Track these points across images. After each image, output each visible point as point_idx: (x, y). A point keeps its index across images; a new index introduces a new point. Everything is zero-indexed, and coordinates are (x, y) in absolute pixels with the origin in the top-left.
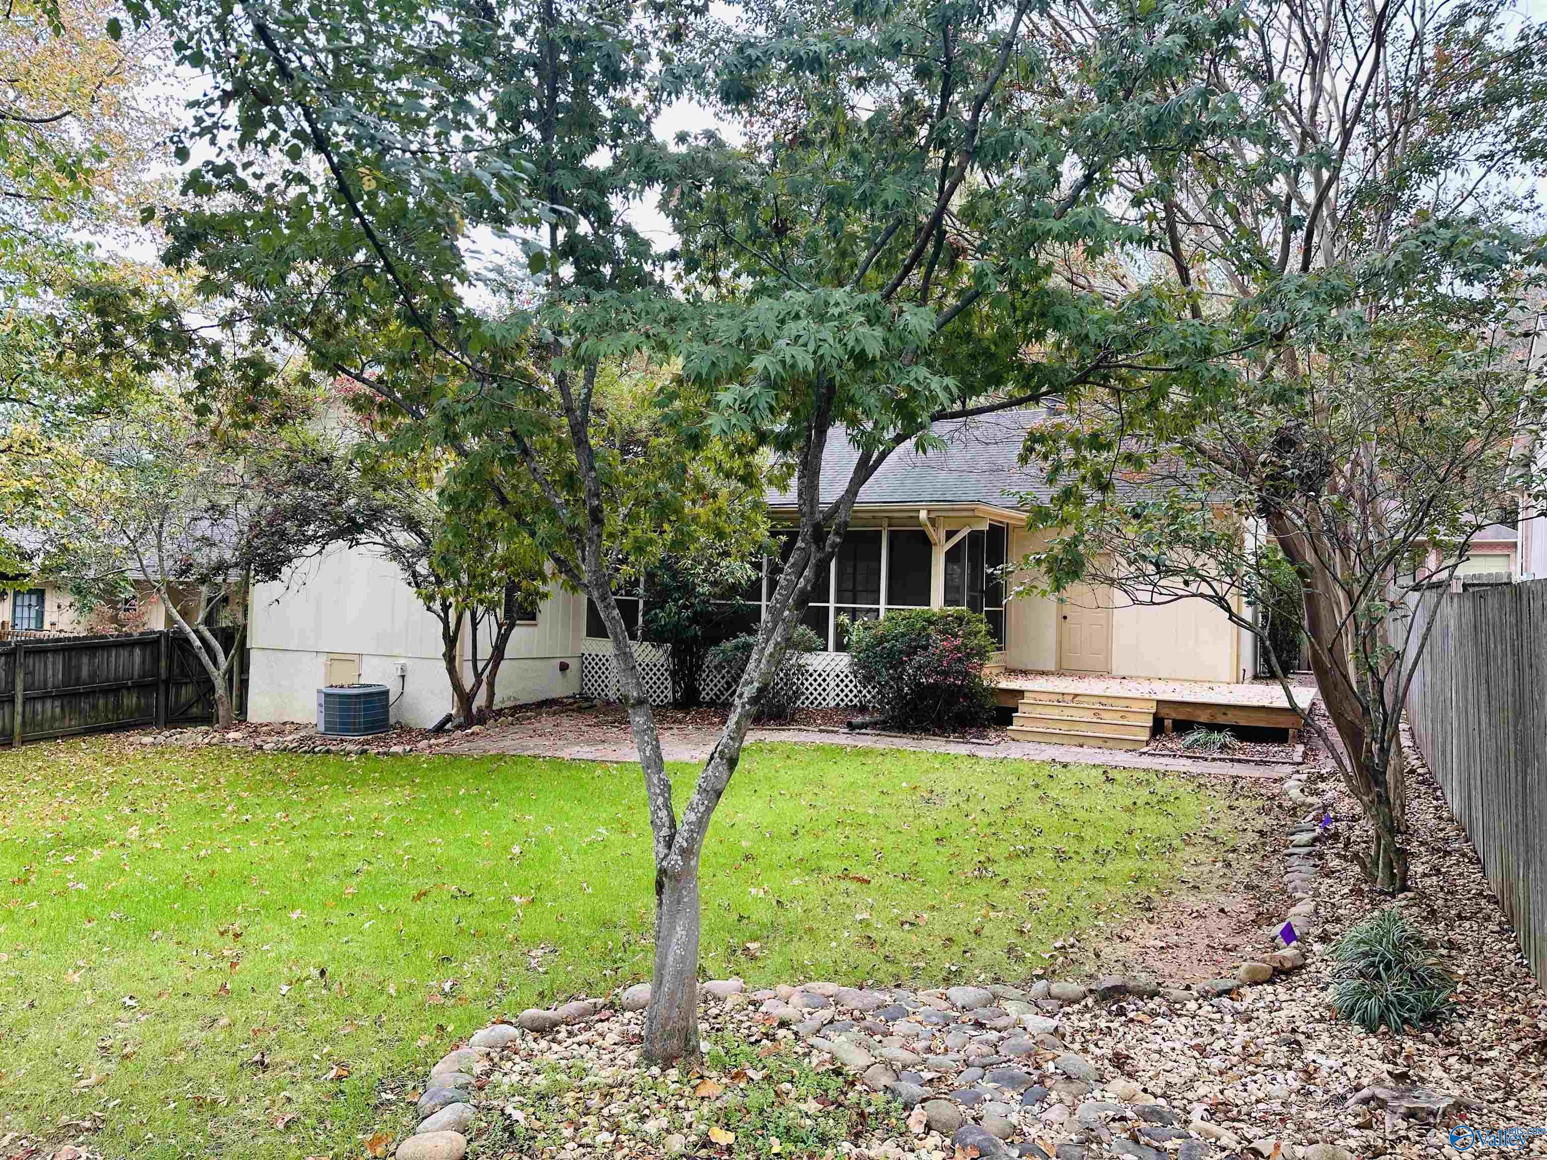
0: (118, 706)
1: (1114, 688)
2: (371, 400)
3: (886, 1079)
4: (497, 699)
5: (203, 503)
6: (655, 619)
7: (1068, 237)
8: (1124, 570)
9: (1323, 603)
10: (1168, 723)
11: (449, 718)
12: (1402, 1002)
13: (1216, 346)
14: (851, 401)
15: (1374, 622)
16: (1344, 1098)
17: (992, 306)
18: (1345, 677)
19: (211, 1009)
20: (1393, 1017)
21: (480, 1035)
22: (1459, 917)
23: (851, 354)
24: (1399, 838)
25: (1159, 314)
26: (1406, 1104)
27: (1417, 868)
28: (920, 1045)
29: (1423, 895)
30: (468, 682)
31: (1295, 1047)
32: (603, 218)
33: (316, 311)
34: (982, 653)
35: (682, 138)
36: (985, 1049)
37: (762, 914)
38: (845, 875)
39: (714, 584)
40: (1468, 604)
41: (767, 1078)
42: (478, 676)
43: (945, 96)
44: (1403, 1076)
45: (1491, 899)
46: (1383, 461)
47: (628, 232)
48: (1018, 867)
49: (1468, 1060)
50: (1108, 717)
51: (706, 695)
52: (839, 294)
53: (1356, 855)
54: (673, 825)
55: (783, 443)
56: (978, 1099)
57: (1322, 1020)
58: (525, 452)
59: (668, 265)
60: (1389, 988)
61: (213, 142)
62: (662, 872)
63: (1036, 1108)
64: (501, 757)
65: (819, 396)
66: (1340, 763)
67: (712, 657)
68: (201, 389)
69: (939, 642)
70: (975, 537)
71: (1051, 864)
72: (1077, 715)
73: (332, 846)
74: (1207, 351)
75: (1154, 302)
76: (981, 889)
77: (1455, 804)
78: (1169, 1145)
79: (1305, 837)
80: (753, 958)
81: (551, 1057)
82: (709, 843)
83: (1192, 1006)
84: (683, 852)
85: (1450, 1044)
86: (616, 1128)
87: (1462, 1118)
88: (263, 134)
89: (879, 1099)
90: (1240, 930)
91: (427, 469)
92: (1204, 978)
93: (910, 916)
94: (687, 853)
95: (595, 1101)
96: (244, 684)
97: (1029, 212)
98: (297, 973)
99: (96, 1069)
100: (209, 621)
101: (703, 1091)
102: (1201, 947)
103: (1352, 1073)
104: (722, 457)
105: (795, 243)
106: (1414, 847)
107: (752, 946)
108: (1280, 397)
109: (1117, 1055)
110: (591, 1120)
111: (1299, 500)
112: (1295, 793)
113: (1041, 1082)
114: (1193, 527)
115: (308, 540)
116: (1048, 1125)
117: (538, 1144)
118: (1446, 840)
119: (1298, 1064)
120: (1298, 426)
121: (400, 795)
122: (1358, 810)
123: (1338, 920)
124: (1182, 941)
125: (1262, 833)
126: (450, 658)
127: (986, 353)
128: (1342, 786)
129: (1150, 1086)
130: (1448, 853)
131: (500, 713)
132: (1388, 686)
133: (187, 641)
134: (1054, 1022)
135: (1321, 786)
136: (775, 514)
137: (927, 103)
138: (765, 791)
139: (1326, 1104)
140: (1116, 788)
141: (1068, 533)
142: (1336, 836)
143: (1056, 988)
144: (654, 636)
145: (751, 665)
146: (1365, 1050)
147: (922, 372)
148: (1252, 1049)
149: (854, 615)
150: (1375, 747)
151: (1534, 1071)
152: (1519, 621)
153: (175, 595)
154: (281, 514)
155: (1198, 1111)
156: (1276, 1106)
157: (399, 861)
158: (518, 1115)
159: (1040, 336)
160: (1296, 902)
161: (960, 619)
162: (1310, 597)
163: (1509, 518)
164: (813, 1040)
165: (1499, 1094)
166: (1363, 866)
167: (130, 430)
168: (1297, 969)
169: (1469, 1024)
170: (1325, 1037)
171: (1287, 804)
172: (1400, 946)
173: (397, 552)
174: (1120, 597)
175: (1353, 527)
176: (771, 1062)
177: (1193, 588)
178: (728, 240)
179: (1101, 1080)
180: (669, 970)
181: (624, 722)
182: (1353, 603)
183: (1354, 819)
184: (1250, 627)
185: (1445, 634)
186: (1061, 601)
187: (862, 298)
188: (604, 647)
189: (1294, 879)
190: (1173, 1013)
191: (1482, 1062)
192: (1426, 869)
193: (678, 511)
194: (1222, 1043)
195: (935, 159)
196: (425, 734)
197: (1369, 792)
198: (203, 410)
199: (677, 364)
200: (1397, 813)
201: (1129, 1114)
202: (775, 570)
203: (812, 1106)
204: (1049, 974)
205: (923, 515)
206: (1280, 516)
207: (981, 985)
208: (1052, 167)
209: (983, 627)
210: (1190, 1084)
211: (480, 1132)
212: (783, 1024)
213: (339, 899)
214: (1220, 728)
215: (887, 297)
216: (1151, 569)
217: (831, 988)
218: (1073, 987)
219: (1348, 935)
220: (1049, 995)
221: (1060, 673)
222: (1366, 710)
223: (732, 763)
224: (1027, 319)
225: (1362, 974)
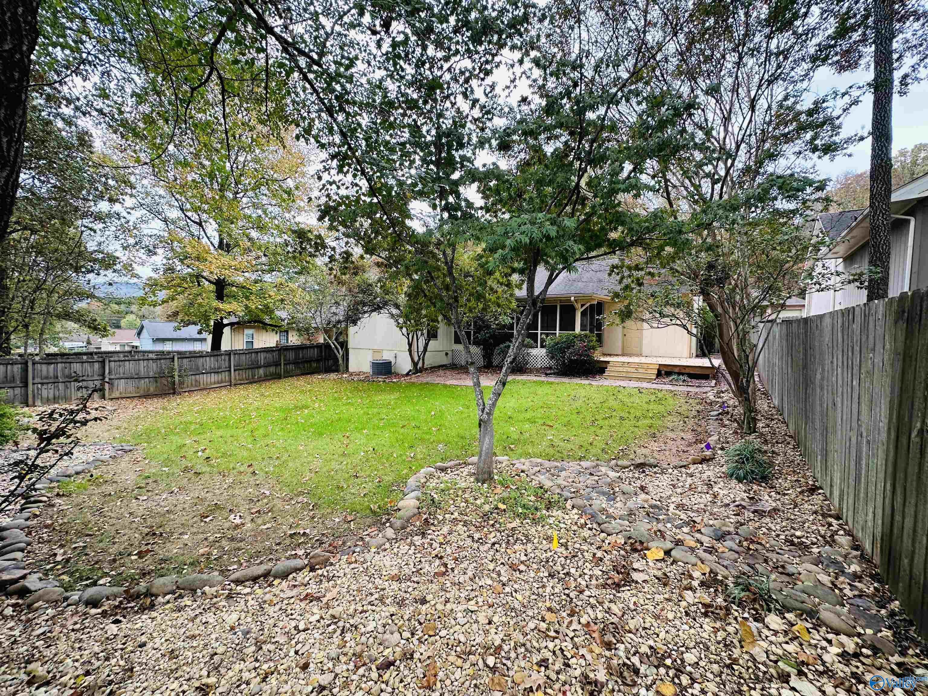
0: (311, 366)
1: (643, 360)
2: (382, 263)
3: (558, 491)
4: (426, 363)
5: (333, 301)
6: (477, 337)
7: (626, 190)
8: (648, 316)
9: (725, 328)
10: (663, 372)
11: (410, 371)
12: (753, 472)
13: (683, 230)
14: (546, 255)
15: (746, 333)
16: (729, 505)
17: (598, 218)
18: (733, 354)
19: (341, 459)
20: (749, 477)
21: (422, 471)
22: (777, 442)
23: (544, 236)
24: (753, 414)
25: (662, 218)
26: (753, 508)
27: (760, 425)
28: (570, 480)
29: (762, 434)
30: (416, 359)
31: (710, 486)
32: (458, 195)
33: (365, 234)
34: (594, 348)
35: (484, 166)
36: (594, 482)
37: (515, 436)
38: (544, 424)
39: (497, 325)
40: (784, 327)
41: (517, 488)
42: (419, 357)
43: (580, 143)
44: (753, 498)
45: (790, 436)
46: (751, 272)
47: (466, 200)
48: (606, 422)
49: (779, 494)
50: (641, 370)
51: (495, 364)
52: (540, 215)
53: (735, 420)
54: (484, 405)
55: (521, 272)
56: (591, 499)
57: (721, 477)
58: (432, 278)
59: (480, 211)
60: (748, 467)
61: (329, 174)
62: (481, 420)
63: (612, 503)
64: (427, 383)
65: (534, 253)
66: (730, 386)
67: (497, 351)
68: (330, 262)
69: (578, 344)
70: (592, 306)
71: (618, 421)
72: (629, 370)
73: (376, 410)
74: (680, 232)
75: (660, 214)
76: (593, 429)
77: (776, 402)
78: (661, 517)
79: (715, 413)
80: (512, 450)
81: (445, 478)
82: (496, 413)
83: (670, 471)
84: (487, 413)
85: (772, 488)
86: (466, 501)
87: (776, 514)
88: (345, 169)
89: (556, 497)
90: (690, 445)
91: (401, 286)
92: (675, 461)
93: (567, 438)
94: (489, 414)
95: (460, 493)
96: (347, 360)
97: (611, 182)
98: (366, 449)
99: (308, 475)
100: (336, 339)
101: (495, 492)
102: (674, 451)
103: (732, 496)
104: (499, 277)
105: (525, 200)
106: (759, 417)
107: (512, 446)
108: (709, 249)
109: (642, 486)
110: (459, 499)
111: (716, 288)
112: (712, 397)
113: (614, 494)
114: (674, 299)
115: (365, 312)
116: (616, 508)
117: (442, 505)
118: (772, 415)
119: (711, 492)
120: (717, 260)
121: (397, 395)
122: (737, 404)
123: (728, 443)
124: (667, 448)
125: (698, 412)
126: (410, 351)
127: (596, 235)
128: (731, 395)
129: (654, 497)
130: (772, 420)
131: (426, 369)
132: (750, 358)
133: (330, 346)
134: (619, 474)
135: (722, 395)
136: (518, 300)
137: (573, 145)
138: (515, 395)
139: (722, 506)
140: (643, 395)
141: (626, 303)
142: (728, 413)
143: (620, 463)
144: (477, 343)
145: (510, 350)
146: (738, 488)
147: (571, 243)
148: (693, 486)
149: (547, 335)
150: (745, 380)
151: (806, 499)
152: (806, 332)
153: (326, 331)
154: (357, 303)
155: (672, 506)
156: (702, 506)
157: (396, 415)
158: (435, 496)
159: (616, 229)
160: (711, 436)
161: (586, 336)
162: (720, 325)
163: (802, 294)
164: (533, 477)
165: (792, 506)
166: (738, 423)
167: (310, 279)
168: (711, 459)
169: (780, 481)
170: (722, 483)
171: (708, 401)
172: (753, 451)
173: (392, 316)
174: (645, 325)
175: (738, 298)
176: (519, 484)
177: (673, 322)
178: (501, 201)
179: (636, 494)
180: (483, 453)
181: (467, 372)
182: (737, 327)
183: (735, 407)
184: (696, 336)
185: (774, 338)
186: (624, 327)
187: (549, 216)
188: (460, 347)
189: (710, 428)
190: (662, 473)
191: (785, 495)
192: (764, 425)
193: (484, 298)
194: (682, 484)
195: (577, 164)
196: (403, 376)
197: (741, 397)
198: (331, 269)
199: (484, 245)
200: (752, 404)
201: (646, 506)
202: (518, 319)
203: (533, 498)
204: (617, 458)
205: (572, 298)
206: (709, 294)
207: (593, 461)
208: (621, 165)
209: (595, 339)
210: (669, 497)
211: (423, 501)
212: (523, 471)
213: (378, 428)
214: (683, 374)
215: (559, 216)
216: (658, 315)
217: (539, 460)
218: (625, 463)
219: (732, 447)
220: (617, 465)
221: (623, 355)
222: (741, 366)
223: (504, 384)
224: (611, 222)
225: (737, 462)
